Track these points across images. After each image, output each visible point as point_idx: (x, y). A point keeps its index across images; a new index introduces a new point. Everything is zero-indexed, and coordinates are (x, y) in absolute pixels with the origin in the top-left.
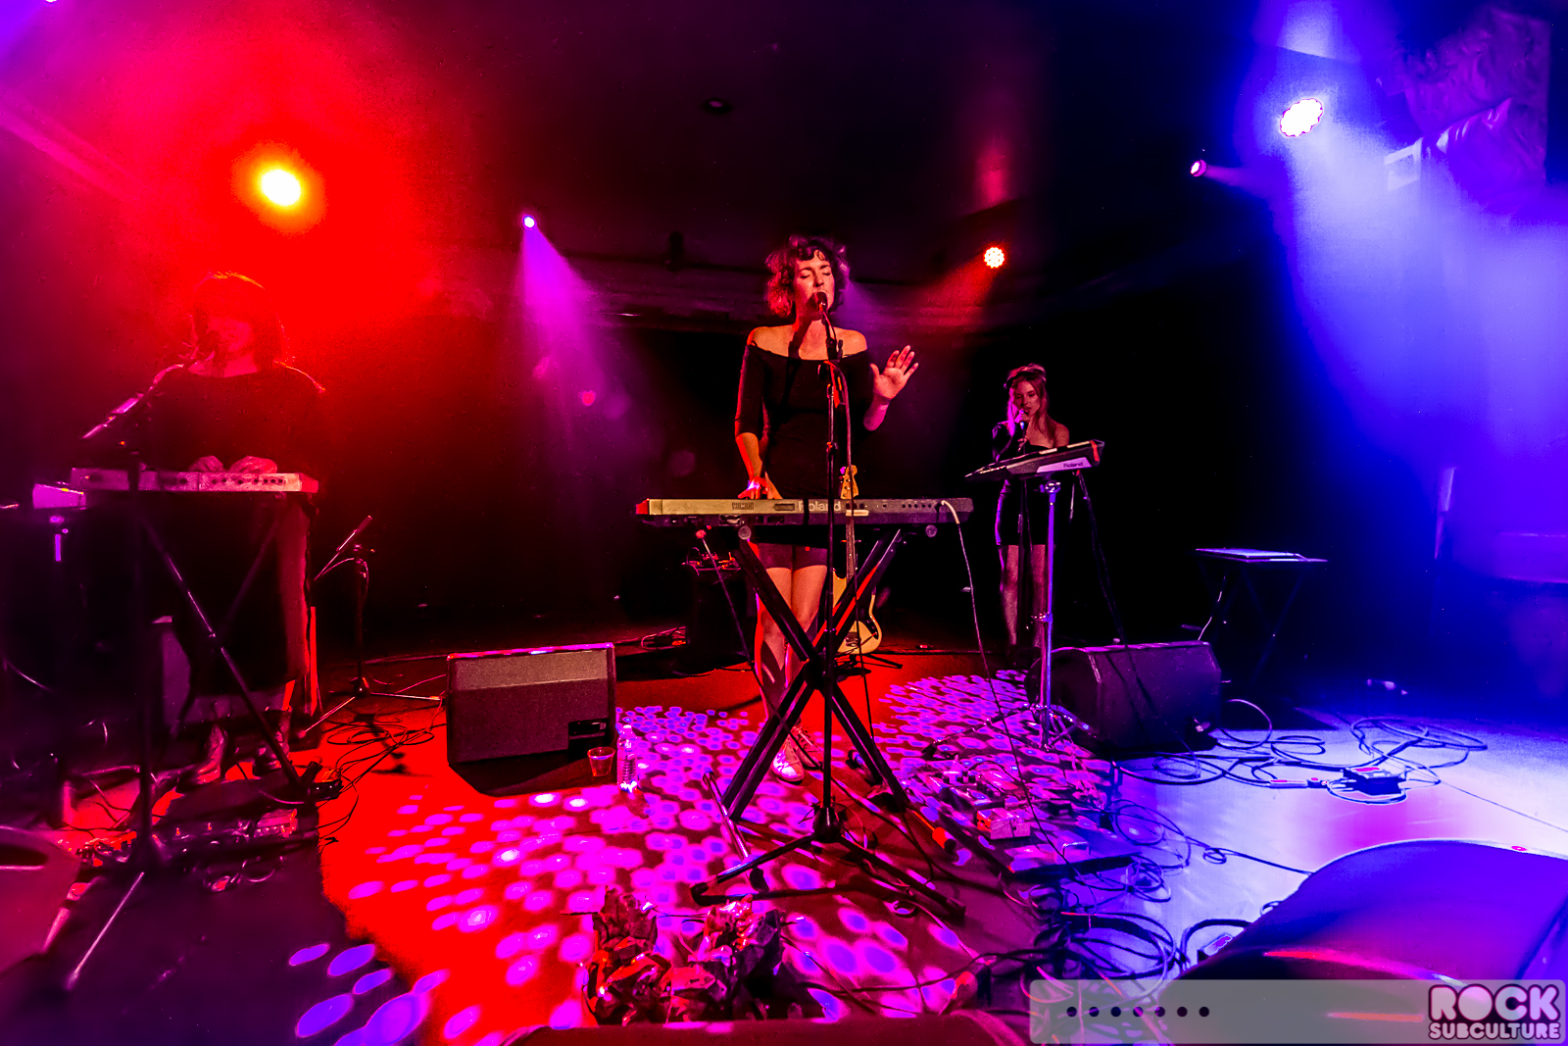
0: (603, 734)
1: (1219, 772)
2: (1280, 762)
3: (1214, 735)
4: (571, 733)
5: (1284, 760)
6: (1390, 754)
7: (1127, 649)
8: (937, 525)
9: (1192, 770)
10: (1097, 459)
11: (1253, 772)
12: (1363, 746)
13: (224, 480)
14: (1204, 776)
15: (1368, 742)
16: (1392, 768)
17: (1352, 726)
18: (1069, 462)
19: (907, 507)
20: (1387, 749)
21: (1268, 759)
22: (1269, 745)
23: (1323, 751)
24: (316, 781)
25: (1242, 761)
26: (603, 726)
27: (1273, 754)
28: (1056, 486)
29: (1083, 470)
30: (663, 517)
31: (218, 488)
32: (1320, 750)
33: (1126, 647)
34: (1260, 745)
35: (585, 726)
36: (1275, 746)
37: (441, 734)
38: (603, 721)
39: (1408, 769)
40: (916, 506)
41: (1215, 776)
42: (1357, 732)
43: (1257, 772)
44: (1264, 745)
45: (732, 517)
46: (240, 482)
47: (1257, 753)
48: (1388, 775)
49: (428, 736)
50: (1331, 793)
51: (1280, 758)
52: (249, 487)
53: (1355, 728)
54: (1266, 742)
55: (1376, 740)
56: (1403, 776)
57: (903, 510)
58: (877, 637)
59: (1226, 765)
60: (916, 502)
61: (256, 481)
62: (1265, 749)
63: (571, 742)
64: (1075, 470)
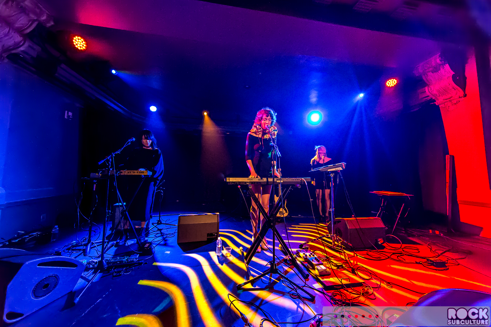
0: (216, 237)
1: (387, 257)
2: (405, 254)
3: (385, 245)
4: (208, 236)
5: (407, 254)
6: (441, 254)
7: (356, 219)
8: (301, 184)
9: (379, 256)
10: (344, 168)
11: (397, 257)
12: (431, 251)
13: (131, 172)
14: (383, 258)
15: (433, 250)
16: (443, 259)
17: (427, 244)
18: (336, 168)
19: (293, 180)
20: (440, 252)
21: (402, 253)
22: (402, 249)
23: (419, 252)
24: (145, 246)
25: (394, 254)
26: (216, 235)
27: (403, 252)
28: (333, 175)
29: (341, 171)
30: (230, 182)
31: (129, 174)
32: (418, 252)
33: (356, 218)
34: (399, 249)
35: (211, 235)
36: (403, 249)
37: (176, 234)
38: (216, 233)
39: (448, 259)
40: (295, 180)
41: (386, 258)
42: (429, 246)
43: (399, 257)
44: (400, 249)
45: (247, 182)
46: (134, 173)
47: (398, 251)
48: (442, 261)
49: (173, 235)
50: (424, 266)
51: (405, 253)
52: (136, 174)
53: (428, 245)
54: (400, 248)
55: (436, 249)
56: (446, 262)
57: (292, 181)
58: (287, 213)
59: (389, 255)
60: (295, 179)
61: (138, 172)
62: (401, 250)
63: (207, 238)
64: (338, 171)
